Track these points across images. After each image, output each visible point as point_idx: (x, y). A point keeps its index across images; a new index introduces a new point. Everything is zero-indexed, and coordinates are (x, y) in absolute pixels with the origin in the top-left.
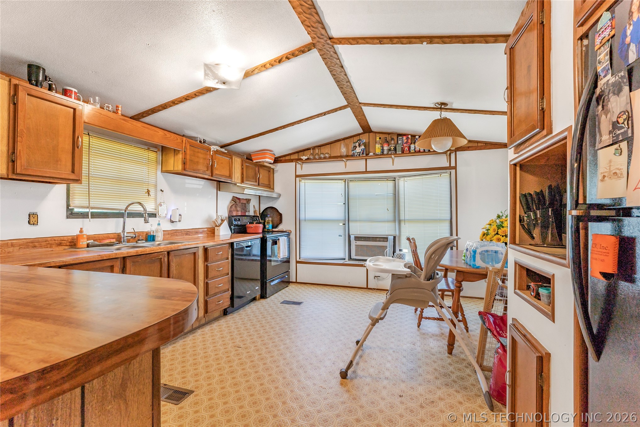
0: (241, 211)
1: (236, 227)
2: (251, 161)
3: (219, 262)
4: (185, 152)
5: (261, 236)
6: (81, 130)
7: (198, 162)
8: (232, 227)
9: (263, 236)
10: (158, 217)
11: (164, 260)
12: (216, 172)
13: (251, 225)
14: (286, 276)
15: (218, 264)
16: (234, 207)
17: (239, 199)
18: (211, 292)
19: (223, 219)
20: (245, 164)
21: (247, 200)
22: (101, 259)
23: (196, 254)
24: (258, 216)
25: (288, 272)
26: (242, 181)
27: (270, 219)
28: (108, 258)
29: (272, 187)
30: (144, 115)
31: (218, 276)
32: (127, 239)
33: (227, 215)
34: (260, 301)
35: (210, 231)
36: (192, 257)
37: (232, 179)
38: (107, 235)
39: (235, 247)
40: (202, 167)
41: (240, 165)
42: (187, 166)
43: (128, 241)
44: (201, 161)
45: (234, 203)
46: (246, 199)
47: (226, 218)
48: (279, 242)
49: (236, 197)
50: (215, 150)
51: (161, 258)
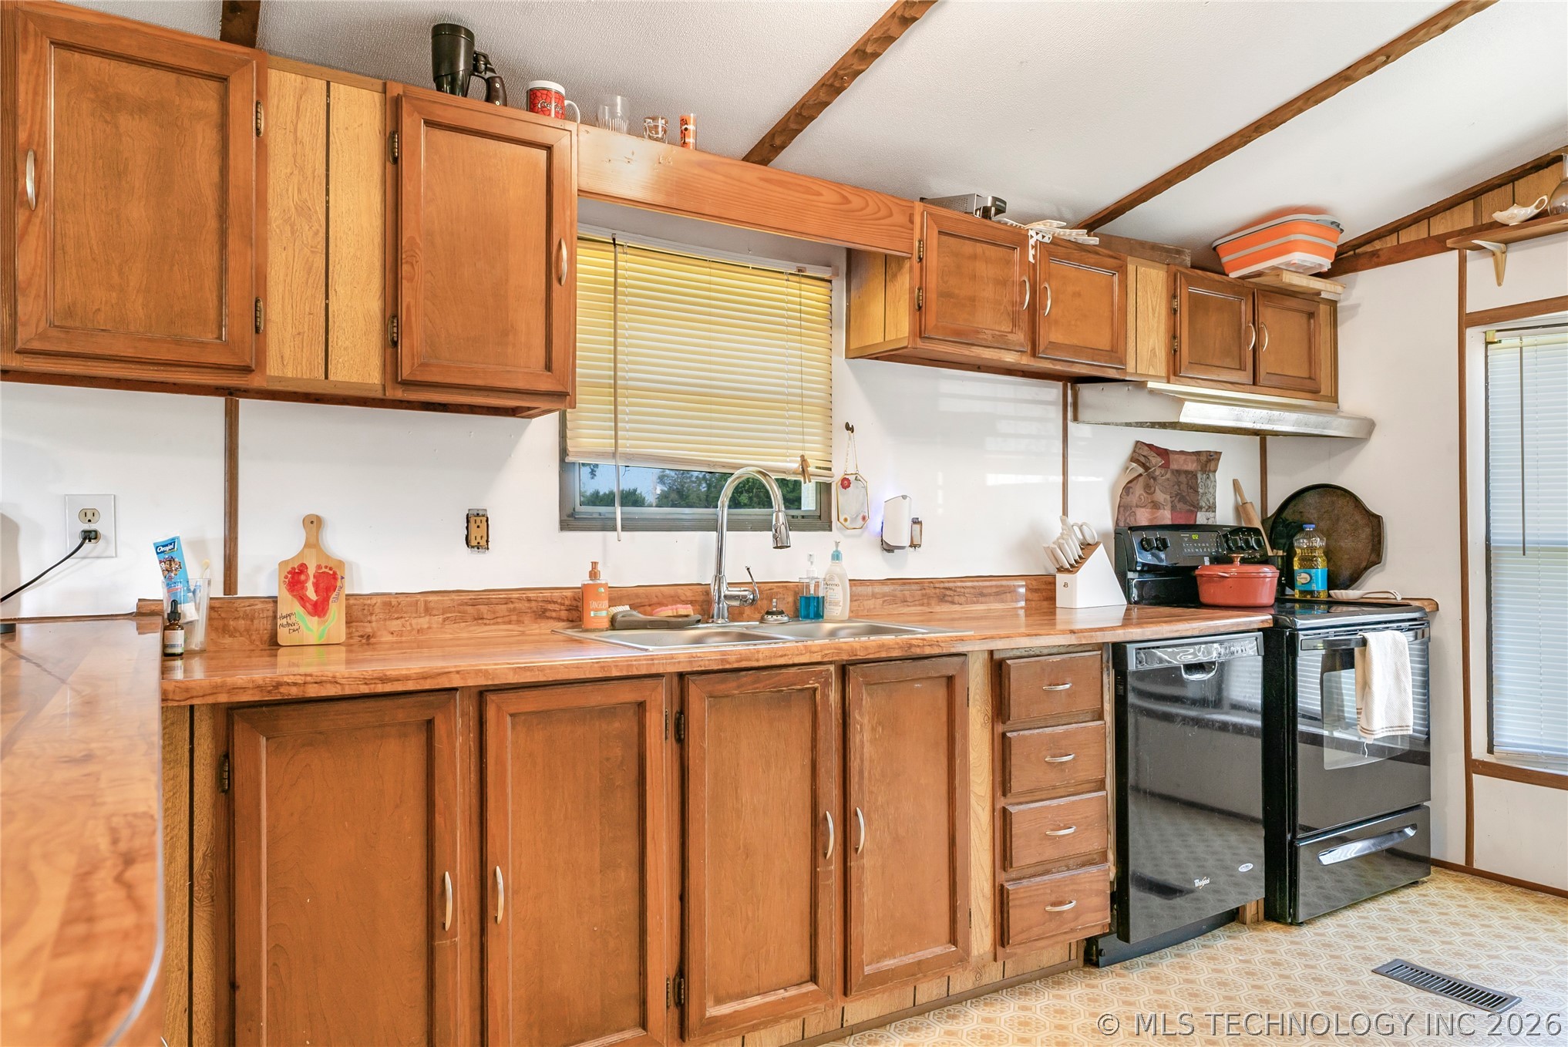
0: (1173, 508)
1: (1148, 578)
2: (1216, 276)
3: (1060, 729)
4: (921, 259)
5: (1264, 619)
6: (568, 220)
7: (973, 299)
8: (1130, 575)
9: (1276, 620)
10: (839, 529)
11: (825, 696)
12: (1050, 335)
13: (1219, 570)
14: (1410, 832)
15: (1052, 736)
16: (1138, 490)
17: (1164, 453)
18: (1024, 854)
19: (1091, 541)
20: (1186, 291)
21: (1204, 458)
22: (600, 675)
23: (958, 683)
24: (1256, 531)
25: (1417, 810)
26: (1174, 371)
27: (1318, 542)
28: (625, 673)
29: (1325, 390)
30: (778, 142)
31: (1054, 788)
32: (729, 607)
33: (1108, 524)
34: (1264, 935)
35: (1036, 590)
36: (941, 693)
37: (1123, 361)
38: (671, 591)
39: (1132, 665)
40: (989, 321)
41: (1164, 295)
42: (931, 319)
43: (735, 615)
44: (988, 292)
45: (1141, 470)
46: (1198, 453)
47: (1104, 536)
48: (1364, 654)
49: (1150, 446)
50: (1046, 240)
51: (815, 690)
